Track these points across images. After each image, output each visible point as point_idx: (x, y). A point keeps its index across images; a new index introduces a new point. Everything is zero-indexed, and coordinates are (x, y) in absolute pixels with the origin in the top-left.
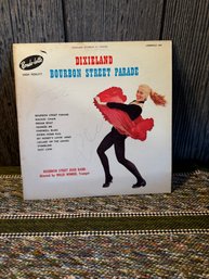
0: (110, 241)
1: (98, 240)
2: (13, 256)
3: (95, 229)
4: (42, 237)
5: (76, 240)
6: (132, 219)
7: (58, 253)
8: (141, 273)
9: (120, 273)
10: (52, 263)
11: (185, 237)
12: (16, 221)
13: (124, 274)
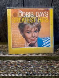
0: (36, 63)
1: (33, 62)
2: (9, 66)
3: (32, 60)
4: (16, 61)
5: (26, 62)
6: (42, 57)
7: (21, 66)
8: (46, 72)
9: (40, 71)
10: (20, 68)
11: (58, 62)
12: (9, 57)
13: (41, 72)
